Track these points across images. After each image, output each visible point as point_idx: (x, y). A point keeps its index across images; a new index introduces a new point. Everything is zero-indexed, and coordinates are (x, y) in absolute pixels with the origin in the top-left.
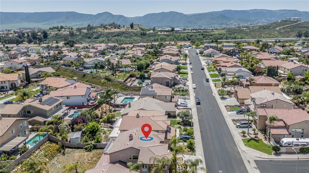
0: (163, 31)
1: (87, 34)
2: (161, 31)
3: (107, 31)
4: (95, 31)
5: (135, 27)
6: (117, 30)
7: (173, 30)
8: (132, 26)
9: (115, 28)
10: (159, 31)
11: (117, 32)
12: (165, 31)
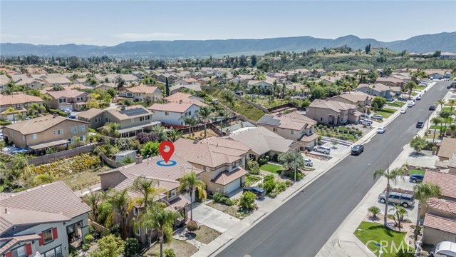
0: (418, 56)
1: (301, 60)
2: (415, 57)
3: (330, 56)
4: (314, 56)
5: (372, 51)
6: (344, 55)
7: (437, 55)
8: (368, 50)
9: (342, 52)
10: (411, 56)
11: (341, 57)
12: (423, 57)
